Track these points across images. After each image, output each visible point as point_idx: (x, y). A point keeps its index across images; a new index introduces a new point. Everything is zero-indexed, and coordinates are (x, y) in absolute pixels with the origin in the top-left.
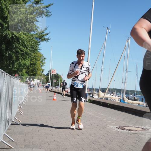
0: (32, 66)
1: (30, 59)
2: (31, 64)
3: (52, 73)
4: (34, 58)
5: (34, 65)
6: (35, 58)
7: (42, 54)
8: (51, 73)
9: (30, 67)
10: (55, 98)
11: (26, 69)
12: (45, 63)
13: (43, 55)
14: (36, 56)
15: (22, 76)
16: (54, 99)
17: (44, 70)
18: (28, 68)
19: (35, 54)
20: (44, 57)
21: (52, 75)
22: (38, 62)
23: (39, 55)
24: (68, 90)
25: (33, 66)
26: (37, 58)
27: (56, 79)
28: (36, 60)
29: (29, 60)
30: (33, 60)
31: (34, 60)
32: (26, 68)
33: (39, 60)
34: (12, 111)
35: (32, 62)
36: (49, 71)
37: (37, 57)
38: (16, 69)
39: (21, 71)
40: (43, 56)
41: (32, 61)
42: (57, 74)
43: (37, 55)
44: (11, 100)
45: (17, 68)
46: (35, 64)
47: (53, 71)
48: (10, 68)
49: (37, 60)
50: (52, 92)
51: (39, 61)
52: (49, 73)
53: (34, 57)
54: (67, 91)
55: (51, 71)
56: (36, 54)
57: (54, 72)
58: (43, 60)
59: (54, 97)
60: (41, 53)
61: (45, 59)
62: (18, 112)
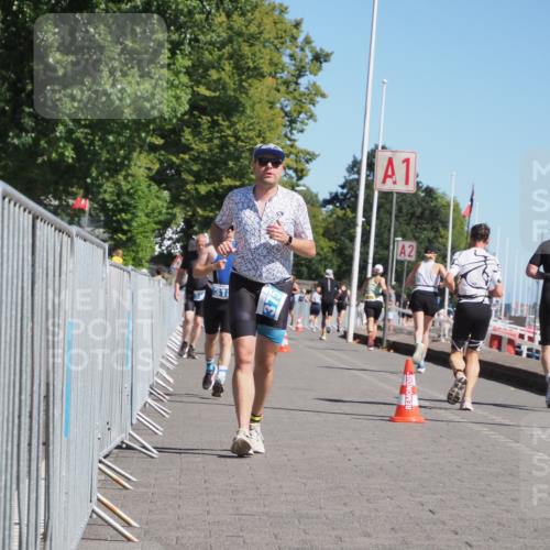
0: (205, 120)
1: (189, 63)
2: (197, 106)
3: (379, 186)
4: (227, 50)
5: (228, 115)
6: (231, 57)
7: (290, 17)
8: (369, 186)
9: (187, 136)
10: (411, 401)
11: (153, 148)
12: (316, 93)
13: (297, 25)
14: (240, 34)
15: (127, 208)
16: (400, 410)
17: (310, 157)
18: (171, 138)
19: (229, 16)
20: (308, 41)
21: (385, 196)
22: (260, 89)
23: (268, 21)
24: (518, 330)
25: (214, 123)
26: (246, 49)
27: (416, 239)
28: (239, 69)
29: (177, 74)
30: (220, 69)
31: (226, 73)
32: (159, 141)
33: (266, 69)
34: (54, 512)
35: (202, 90)
36: (355, 166)
37: (251, 39)
38: (70, 154)
39: (115, 168)
40: (300, 39)
41: (205, 75)
42: (429, 192)
43: (253, 29)
44: (39, 417)
45: (78, 147)
46: (229, 107)
47: (390, 162)
48: (16, 141)
49: (247, 72)
50: (382, 352)
51: (269, 81)
52: (351, 186)
53: (223, 45)
54: (511, 342)
55: (371, 166)
56: (238, 21)
57: (400, 169)
58: (300, 72)
59: (403, 390)
60: (283, 10)
61: (320, 58)
62: (95, 521)
